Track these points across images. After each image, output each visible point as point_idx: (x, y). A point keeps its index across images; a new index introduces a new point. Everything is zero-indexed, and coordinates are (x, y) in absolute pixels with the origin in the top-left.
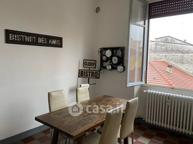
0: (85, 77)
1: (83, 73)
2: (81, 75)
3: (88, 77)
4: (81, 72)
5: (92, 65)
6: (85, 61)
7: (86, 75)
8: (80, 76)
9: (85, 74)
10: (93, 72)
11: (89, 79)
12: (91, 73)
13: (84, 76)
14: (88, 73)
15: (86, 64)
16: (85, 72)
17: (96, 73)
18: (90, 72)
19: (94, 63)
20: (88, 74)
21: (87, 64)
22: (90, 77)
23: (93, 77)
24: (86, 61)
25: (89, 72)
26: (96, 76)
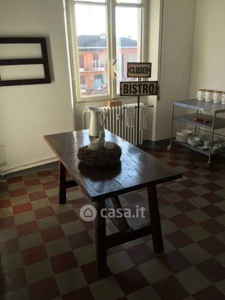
0: (132, 94)
1: (129, 89)
2: (124, 91)
3: (138, 93)
4: (125, 85)
5: (144, 72)
6: (130, 66)
7: (133, 91)
8: (123, 94)
9: (132, 89)
10: (146, 85)
11: (139, 98)
12: (142, 87)
13: (130, 93)
14: (136, 86)
15: (132, 70)
16: (130, 85)
17: (151, 86)
18: (140, 85)
19: (146, 68)
20: (137, 88)
21: (135, 71)
22: (142, 93)
23: (147, 92)
24: (133, 66)
25: (138, 85)
26: (151, 91)
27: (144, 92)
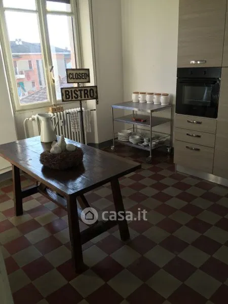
0: (74, 99)
1: (70, 94)
2: (66, 97)
3: (79, 98)
4: (66, 91)
5: (83, 77)
6: (69, 72)
7: (75, 96)
8: (65, 100)
9: (74, 95)
10: (87, 90)
11: (81, 103)
12: (83, 92)
13: (72, 98)
14: (77, 91)
15: (71, 76)
16: (71, 91)
17: (92, 91)
18: (81, 91)
19: (85, 74)
20: (78, 93)
21: (74, 77)
22: (83, 98)
23: (88, 97)
24: (72, 72)
25: (79, 90)
26: (92, 95)
27: (85, 97)
